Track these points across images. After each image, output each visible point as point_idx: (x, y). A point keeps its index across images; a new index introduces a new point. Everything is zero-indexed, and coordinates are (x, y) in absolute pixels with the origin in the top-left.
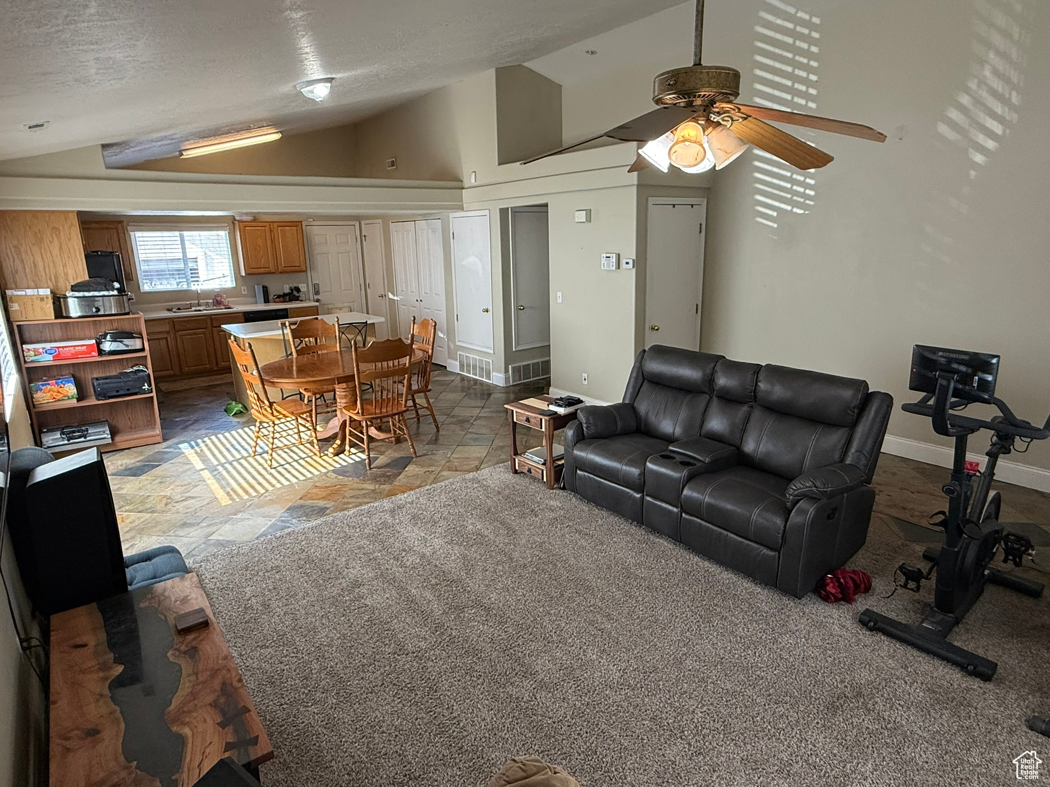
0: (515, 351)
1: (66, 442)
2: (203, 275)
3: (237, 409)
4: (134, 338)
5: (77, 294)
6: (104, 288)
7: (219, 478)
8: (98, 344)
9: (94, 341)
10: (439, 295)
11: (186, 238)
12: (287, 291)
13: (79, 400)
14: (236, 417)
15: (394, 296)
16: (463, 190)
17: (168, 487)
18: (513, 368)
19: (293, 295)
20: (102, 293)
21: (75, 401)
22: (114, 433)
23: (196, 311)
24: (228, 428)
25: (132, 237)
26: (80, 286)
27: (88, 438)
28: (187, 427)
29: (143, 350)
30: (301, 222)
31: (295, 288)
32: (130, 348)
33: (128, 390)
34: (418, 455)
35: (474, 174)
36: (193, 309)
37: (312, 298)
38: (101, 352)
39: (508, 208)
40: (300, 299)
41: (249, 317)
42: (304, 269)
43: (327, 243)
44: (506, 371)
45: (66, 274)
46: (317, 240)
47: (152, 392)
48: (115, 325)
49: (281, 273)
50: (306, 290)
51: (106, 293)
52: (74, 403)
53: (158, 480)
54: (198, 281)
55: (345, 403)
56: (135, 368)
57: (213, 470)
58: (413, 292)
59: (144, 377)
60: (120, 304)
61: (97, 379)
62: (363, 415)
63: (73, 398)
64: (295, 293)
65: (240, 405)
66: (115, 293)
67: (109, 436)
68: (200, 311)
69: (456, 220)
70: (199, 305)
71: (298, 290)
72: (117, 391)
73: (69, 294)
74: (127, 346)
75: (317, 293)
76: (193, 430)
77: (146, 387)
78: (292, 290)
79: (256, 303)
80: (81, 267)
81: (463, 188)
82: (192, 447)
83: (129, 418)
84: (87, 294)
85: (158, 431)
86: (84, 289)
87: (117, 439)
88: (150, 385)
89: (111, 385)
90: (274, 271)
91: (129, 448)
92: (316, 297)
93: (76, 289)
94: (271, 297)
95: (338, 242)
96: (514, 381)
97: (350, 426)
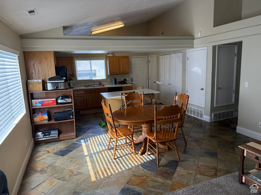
0: (215, 107)
1: (43, 137)
2: (97, 75)
3: (103, 125)
4: (69, 98)
5: (50, 82)
6: (59, 79)
7: (92, 162)
8: (57, 100)
9: (55, 99)
10: (179, 82)
11: (92, 63)
12: (122, 80)
13: (49, 121)
14: (103, 128)
15: (159, 82)
16: (194, 40)
17: (73, 165)
18: (214, 115)
19: (124, 82)
20: (59, 81)
21: (47, 121)
22: (59, 133)
23: (93, 87)
24: (100, 133)
25: (76, 62)
26: (52, 79)
27: (50, 136)
28: (86, 131)
29: (71, 103)
30: (129, 56)
31: (125, 79)
32: (67, 102)
33: (65, 118)
34: (181, 160)
35: (200, 32)
36: (93, 86)
37: (130, 83)
38: (57, 103)
39: (216, 46)
40: (126, 83)
41: (110, 90)
42: (129, 73)
43: (136, 64)
44: (211, 115)
45: (48, 74)
46: (133, 63)
47: (73, 119)
48: (63, 93)
49: (121, 74)
50: (128, 80)
51: (60, 81)
52: (46, 122)
53: (70, 160)
54: (95, 77)
55: (146, 130)
56: (69, 109)
57: (91, 156)
58: (167, 81)
59: (71, 113)
60: (65, 86)
61: (56, 113)
62: (156, 140)
63: (47, 120)
64: (125, 81)
65: (105, 123)
66: (63, 81)
67: (57, 135)
68: (94, 87)
69: (190, 52)
70: (94, 85)
71: (126, 80)
72: (62, 118)
73: (48, 81)
74: (66, 101)
75: (132, 81)
76: (87, 133)
77: (71, 117)
78: (124, 80)
79: (112, 84)
80: (53, 72)
81: (194, 39)
82: (85, 143)
83: (66, 128)
84: (53, 82)
85: (74, 134)
86: (53, 80)
87: (61, 136)
88: (73, 116)
89: (60, 116)
90: (119, 73)
91: (64, 140)
92: (132, 82)
93: (50, 80)
94: (117, 82)
95: (140, 63)
96: (214, 120)
97: (149, 143)
